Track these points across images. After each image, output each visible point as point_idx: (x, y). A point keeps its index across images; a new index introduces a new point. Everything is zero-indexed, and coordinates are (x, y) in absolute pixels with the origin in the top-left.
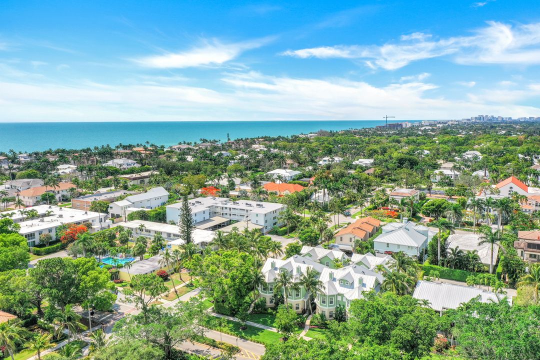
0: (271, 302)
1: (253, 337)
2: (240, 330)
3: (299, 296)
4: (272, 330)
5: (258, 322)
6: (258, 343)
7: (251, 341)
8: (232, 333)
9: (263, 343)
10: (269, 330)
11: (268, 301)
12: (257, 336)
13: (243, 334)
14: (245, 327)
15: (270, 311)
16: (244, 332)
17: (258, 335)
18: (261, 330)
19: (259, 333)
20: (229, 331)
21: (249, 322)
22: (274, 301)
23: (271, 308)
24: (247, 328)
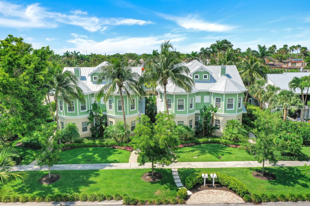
0: (85, 129)
1: (84, 190)
2: (45, 184)
3: (134, 108)
4: (113, 168)
5: (77, 162)
6: (104, 199)
7: (85, 199)
8: (26, 195)
9: (117, 195)
10: (108, 168)
11: (79, 128)
12: (91, 185)
13: (56, 191)
14: (55, 176)
15: (87, 142)
16: (55, 186)
17: (93, 182)
18: (95, 173)
19: (91, 179)
20: (17, 195)
21: (57, 165)
22: (89, 127)
23: (88, 138)
24: (58, 178)
